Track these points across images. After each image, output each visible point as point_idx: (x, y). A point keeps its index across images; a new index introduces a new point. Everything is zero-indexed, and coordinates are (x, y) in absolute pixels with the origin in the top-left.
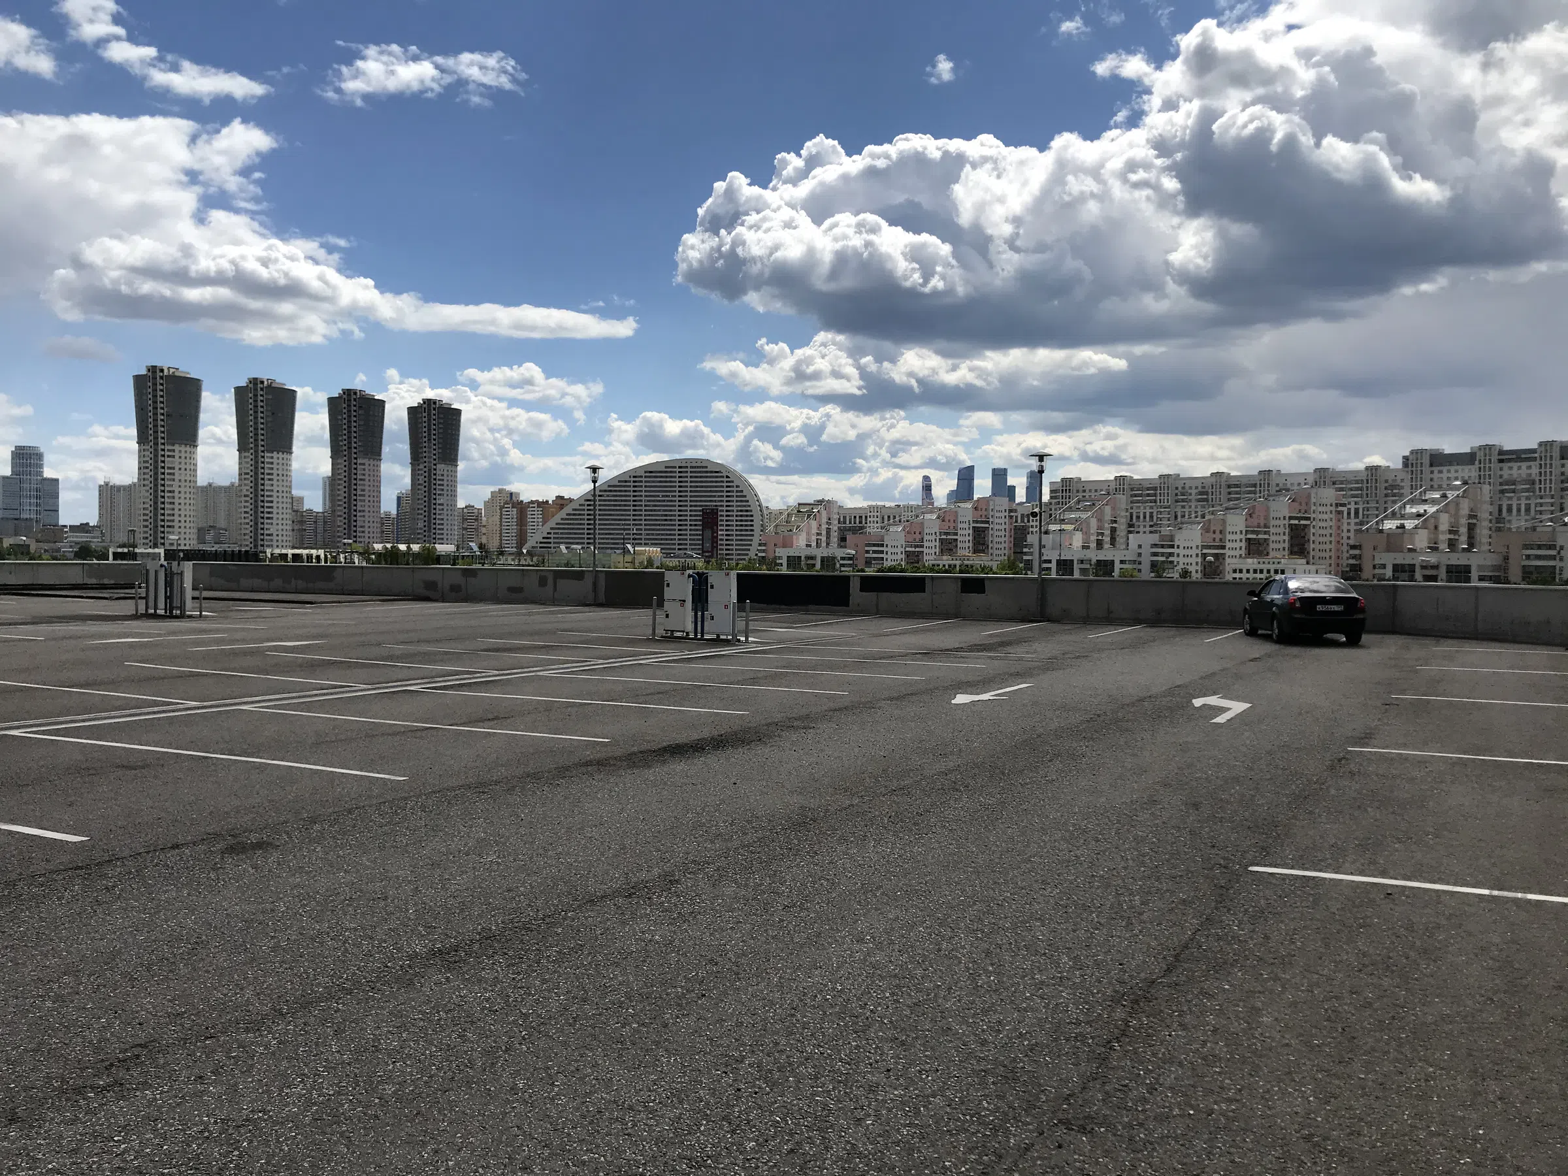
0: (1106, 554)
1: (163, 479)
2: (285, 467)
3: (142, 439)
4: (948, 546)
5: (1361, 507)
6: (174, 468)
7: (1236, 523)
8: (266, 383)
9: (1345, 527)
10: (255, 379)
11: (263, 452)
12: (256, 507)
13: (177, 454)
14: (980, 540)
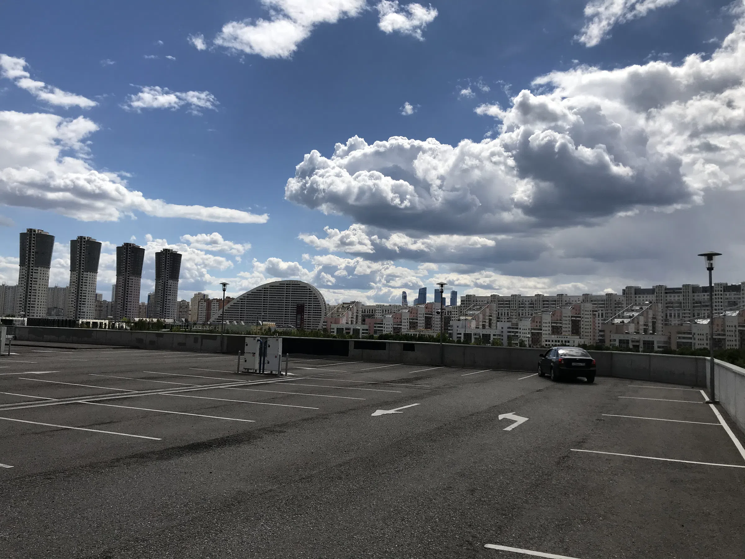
0: (487, 331)
1: (31, 284)
2: (93, 279)
3: (22, 264)
4: (413, 325)
5: (604, 312)
6: (37, 279)
7: (547, 318)
8: (86, 239)
9: (597, 322)
10: (81, 237)
11: (83, 272)
12: (77, 298)
13: (39, 271)
14: (428, 323)
